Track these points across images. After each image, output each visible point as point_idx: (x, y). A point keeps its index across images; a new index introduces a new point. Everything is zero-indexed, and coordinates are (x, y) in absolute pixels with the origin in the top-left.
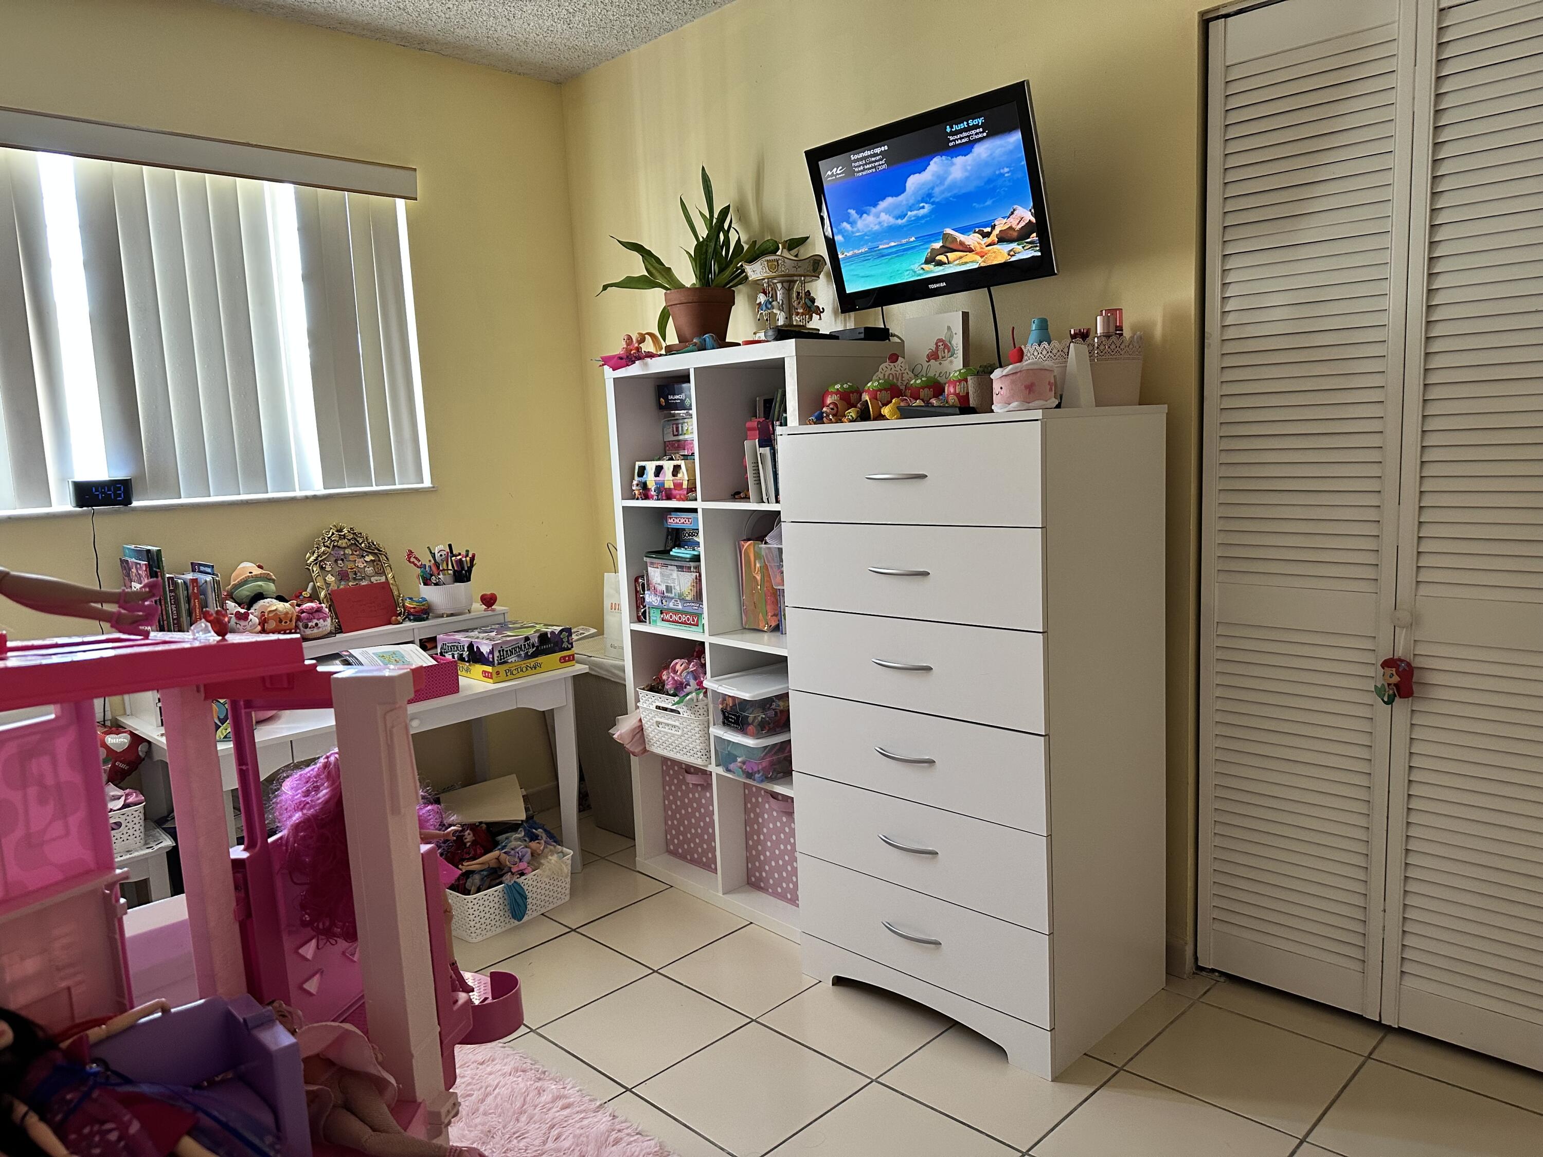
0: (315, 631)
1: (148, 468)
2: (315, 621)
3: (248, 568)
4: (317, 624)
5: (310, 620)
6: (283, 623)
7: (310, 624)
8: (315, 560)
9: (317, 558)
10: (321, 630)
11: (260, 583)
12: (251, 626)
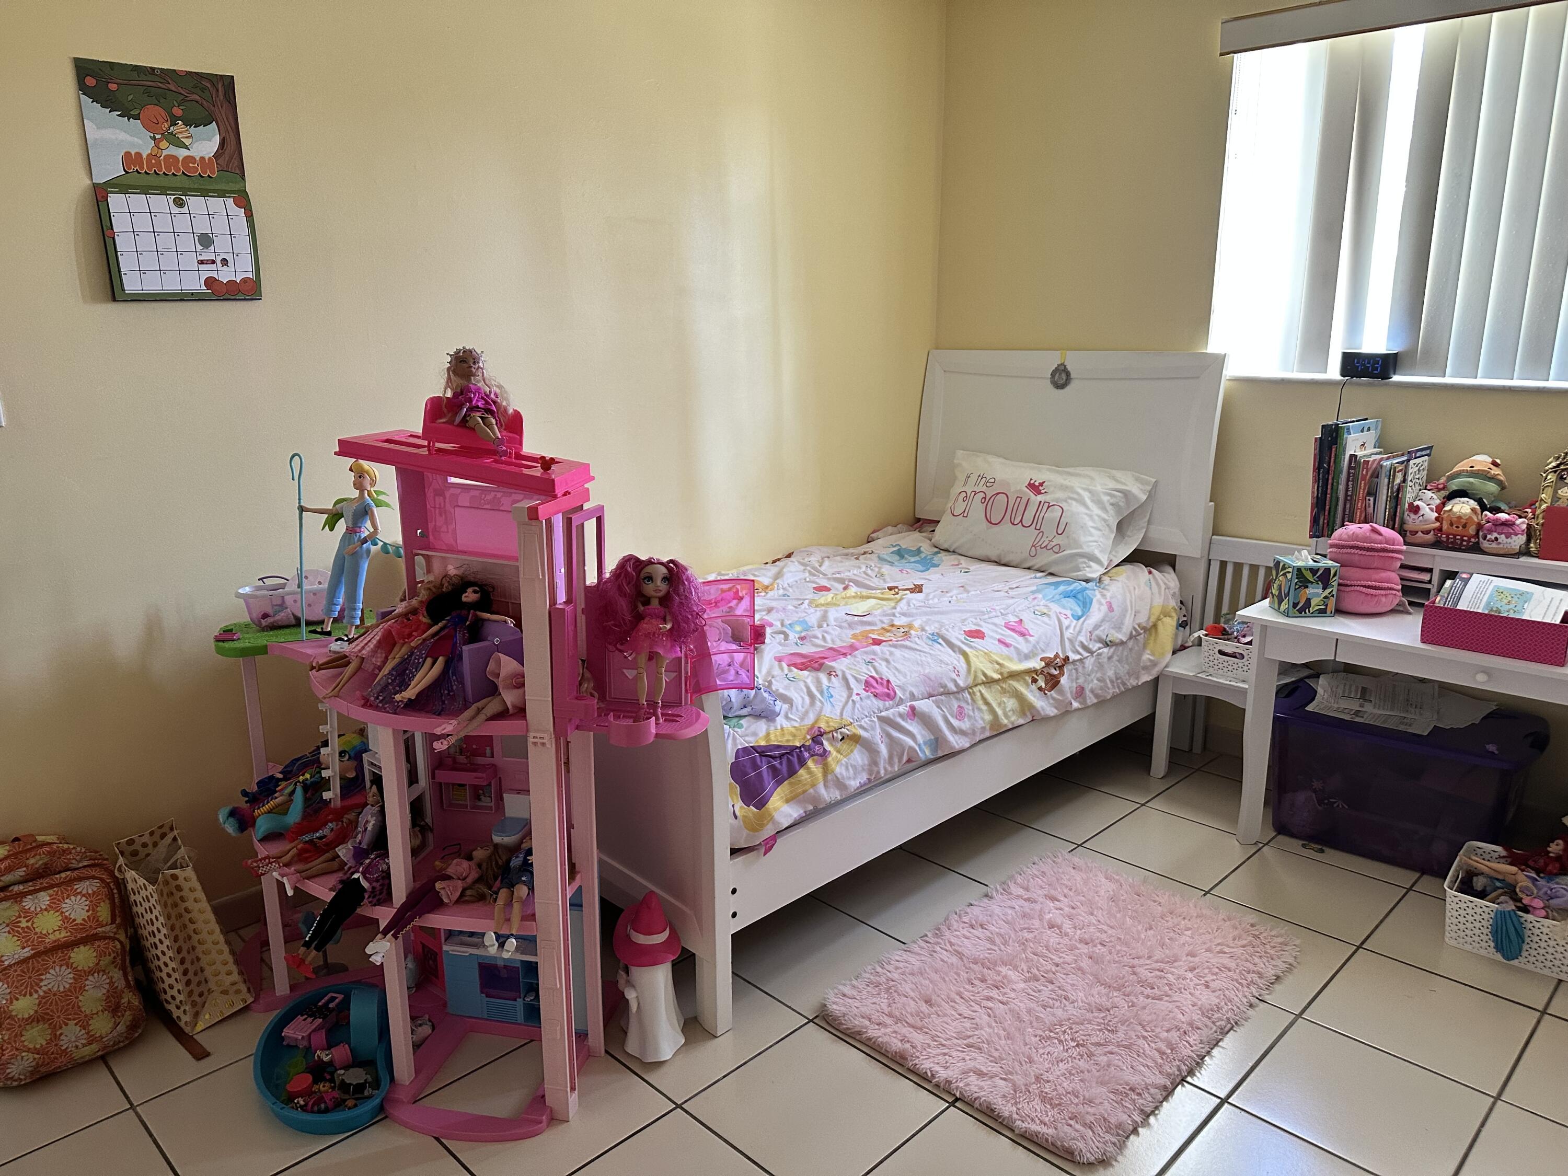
0: (1494, 545)
1: (1422, 343)
2: (1495, 535)
3: (1482, 461)
4: (1496, 539)
5: (1490, 531)
6: (1454, 527)
7: (1489, 537)
8: (1554, 467)
9: (1558, 466)
10: (1501, 546)
11: (1471, 480)
12: (1421, 521)
